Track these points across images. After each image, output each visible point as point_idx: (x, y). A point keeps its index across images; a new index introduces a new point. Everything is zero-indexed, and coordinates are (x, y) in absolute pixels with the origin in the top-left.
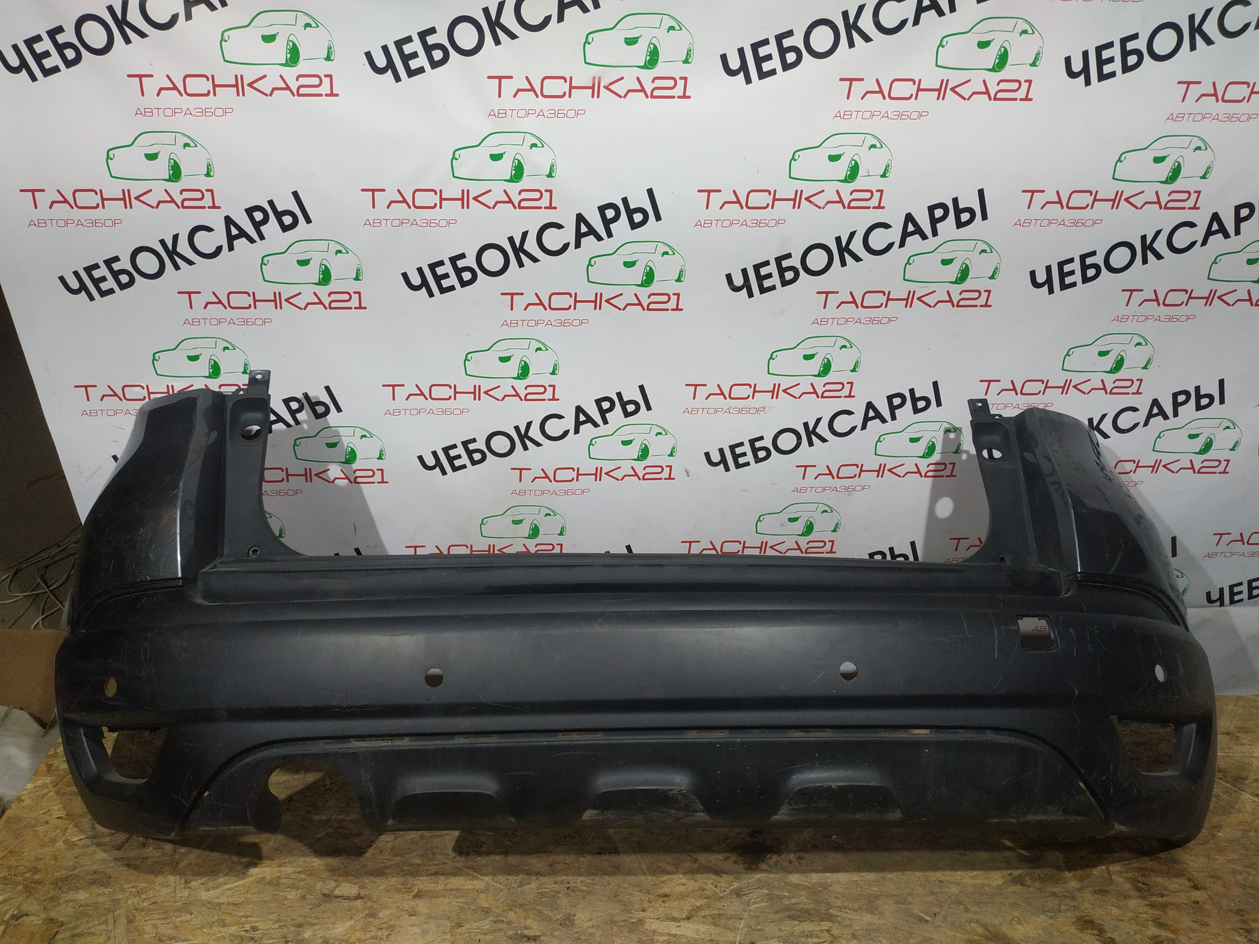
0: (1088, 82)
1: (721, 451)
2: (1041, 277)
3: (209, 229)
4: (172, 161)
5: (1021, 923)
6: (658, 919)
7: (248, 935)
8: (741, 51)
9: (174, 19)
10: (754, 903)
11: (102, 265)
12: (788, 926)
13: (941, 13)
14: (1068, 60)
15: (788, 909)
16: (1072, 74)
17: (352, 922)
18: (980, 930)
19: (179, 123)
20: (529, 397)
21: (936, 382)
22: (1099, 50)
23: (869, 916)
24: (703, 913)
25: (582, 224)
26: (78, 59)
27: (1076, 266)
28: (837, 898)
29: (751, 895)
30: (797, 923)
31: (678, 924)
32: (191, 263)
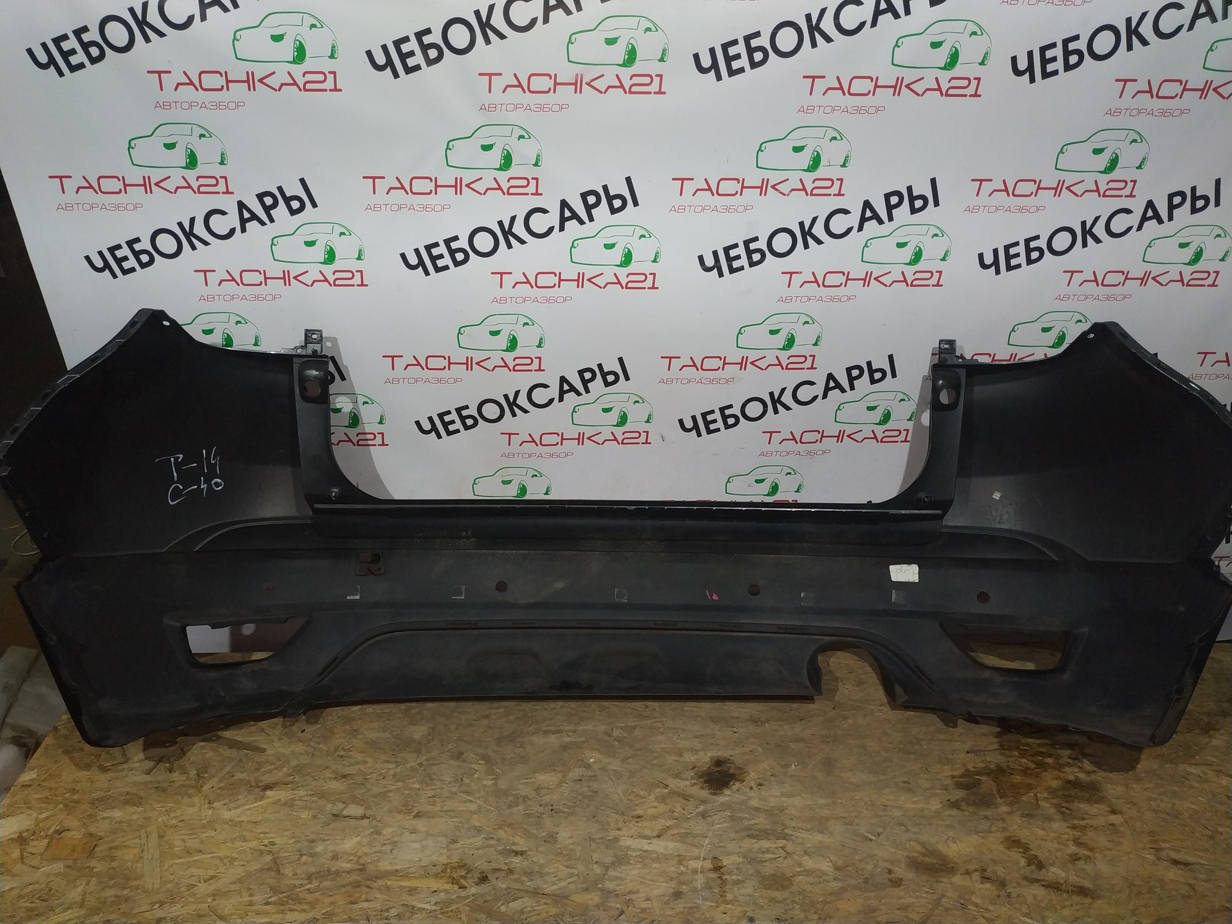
0: (1032, 80)
1: (694, 418)
2: (989, 259)
3: (223, 213)
4: (189, 150)
5: (955, 843)
6: (631, 837)
7: (266, 849)
8: (712, 51)
9: (191, 19)
10: (717, 824)
11: (125, 246)
12: (748, 844)
13: (896, 16)
14: (1014, 60)
15: (748, 829)
16: (1018, 72)
17: (359, 838)
18: (919, 848)
19: (196, 115)
20: (517, 368)
21: (892, 355)
22: (1043, 50)
23: (820, 835)
24: (671, 832)
25: (566, 209)
26: (102, 56)
27: (1021, 249)
28: (792, 819)
29: (715, 816)
30: (755, 841)
31: (649, 841)
32: (206, 243)
